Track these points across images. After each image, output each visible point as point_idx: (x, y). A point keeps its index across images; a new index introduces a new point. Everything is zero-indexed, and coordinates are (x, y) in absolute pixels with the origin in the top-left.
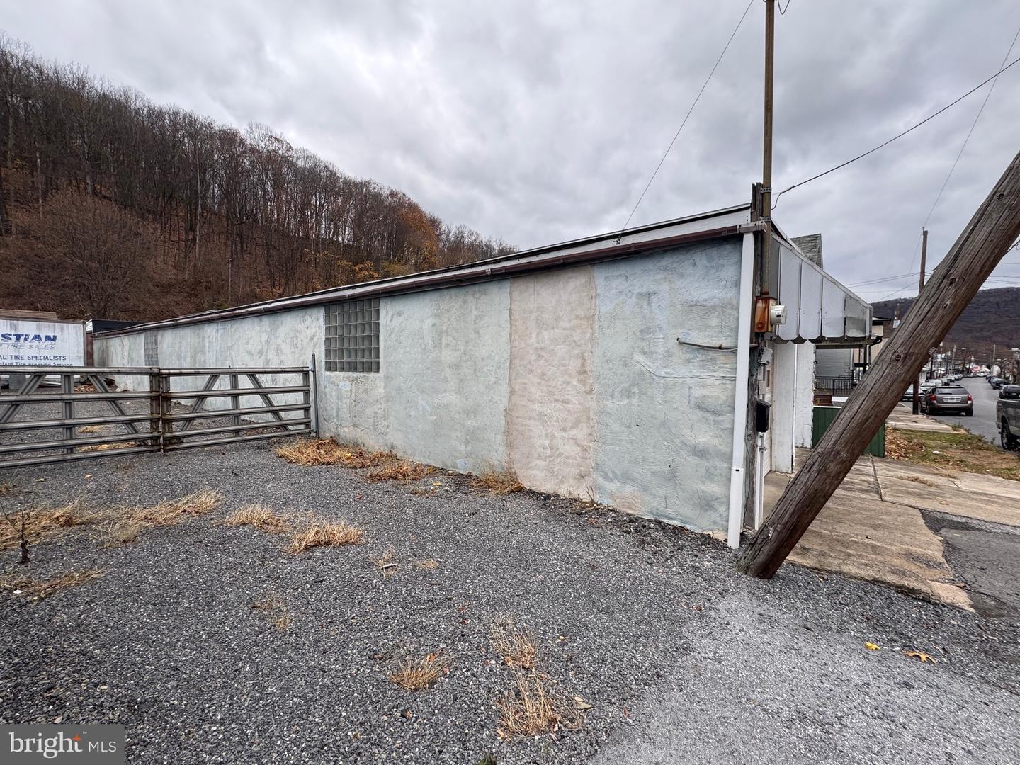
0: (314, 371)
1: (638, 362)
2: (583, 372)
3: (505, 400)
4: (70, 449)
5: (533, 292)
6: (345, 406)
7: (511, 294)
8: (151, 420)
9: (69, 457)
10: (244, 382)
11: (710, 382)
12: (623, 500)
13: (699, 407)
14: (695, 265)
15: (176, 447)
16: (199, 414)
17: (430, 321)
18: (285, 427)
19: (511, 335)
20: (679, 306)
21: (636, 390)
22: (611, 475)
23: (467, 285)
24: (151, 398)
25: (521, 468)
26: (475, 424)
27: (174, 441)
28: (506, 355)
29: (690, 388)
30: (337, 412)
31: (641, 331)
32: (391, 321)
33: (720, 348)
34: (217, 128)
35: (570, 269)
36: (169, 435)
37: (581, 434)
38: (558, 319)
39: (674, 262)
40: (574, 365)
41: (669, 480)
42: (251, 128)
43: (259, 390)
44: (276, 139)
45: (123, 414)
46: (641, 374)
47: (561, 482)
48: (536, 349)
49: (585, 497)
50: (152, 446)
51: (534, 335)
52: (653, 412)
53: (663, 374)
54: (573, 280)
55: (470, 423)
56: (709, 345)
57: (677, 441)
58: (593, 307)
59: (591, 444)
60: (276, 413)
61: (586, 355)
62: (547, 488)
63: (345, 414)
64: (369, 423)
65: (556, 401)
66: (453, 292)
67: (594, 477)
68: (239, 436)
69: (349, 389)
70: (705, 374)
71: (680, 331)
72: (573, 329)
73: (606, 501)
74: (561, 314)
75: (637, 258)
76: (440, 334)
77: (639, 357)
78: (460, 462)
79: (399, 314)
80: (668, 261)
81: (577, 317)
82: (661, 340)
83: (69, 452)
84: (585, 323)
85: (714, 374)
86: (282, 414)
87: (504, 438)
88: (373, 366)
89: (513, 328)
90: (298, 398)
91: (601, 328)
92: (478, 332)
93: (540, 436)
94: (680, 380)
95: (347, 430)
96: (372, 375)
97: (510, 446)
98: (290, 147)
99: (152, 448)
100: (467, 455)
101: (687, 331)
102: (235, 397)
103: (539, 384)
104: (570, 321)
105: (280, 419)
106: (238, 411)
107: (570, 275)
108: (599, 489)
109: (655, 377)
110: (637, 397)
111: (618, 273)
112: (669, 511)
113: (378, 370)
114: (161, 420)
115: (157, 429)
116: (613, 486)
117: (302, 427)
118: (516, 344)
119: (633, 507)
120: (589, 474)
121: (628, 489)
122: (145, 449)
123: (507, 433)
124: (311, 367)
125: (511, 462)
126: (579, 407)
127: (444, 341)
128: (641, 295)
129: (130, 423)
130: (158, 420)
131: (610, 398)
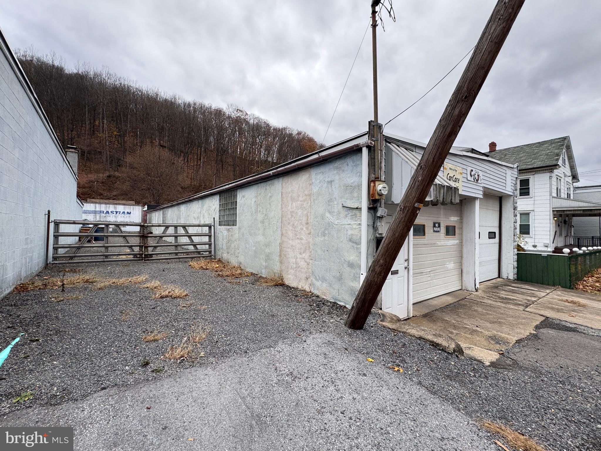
0: (214, 226)
1: (327, 217)
2: (307, 223)
3: (280, 238)
4: (107, 256)
5: (290, 183)
6: (225, 243)
7: (282, 185)
8: (140, 246)
9: (106, 260)
10: (181, 231)
11: (354, 226)
12: (322, 291)
13: (350, 240)
14: (348, 165)
15: (149, 259)
16: (160, 245)
17: (254, 200)
18: (199, 253)
19: (282, 205)
20: (342, 187)
21: (327, 232)
22: (318, 278)
23: (267, 181)
24: (140, 236)
25: (285, 274)
26: (269, 251)
27: (149, 256)
28: (280, 216)
29: (347, 230)
30: (222, 246)
31: (328, 201)
32: (241, 200)
33: (357, 208)
34: (213, 109)
35: (303, 171)
36: (146, 253)
37: (306, 256)
38: (299, 196)
39: (340, 164)
40: (304, 219)
41: (340, 280)
42: (228, 107)
43: (187, 234)
44: (240, 110)
45: (128, 243)
46: (329, 223)
47: (300, 281)
48: (291, 212)
49: (308, 290)
50: (139, 258)
51: (290, 205)
52: (333, 244)
53: (336, 223)
54: (304, 176)
55: (267, 250)
56: (353, 207)
57: (342, 259)
58: (311, 190)
59: (310, 261)
60: (195, 246)
61: (308, 214)
62: (293, 284)
63: (225, 247)
64: (232, 252)
65: (298, 238)
66: (262, 184)
67: (312, 278)
68: (177, 256)
69: (226, 234)
70: (353, 222)
71: (343, 200)
72: (304, 201)
73: (316, 292)
74: (300, 193)
75: (326, 163)
76: (257, 205)
77: (328, 215)
78: (263, 271)
79: (244, 197)
80: (338, 164)
81: (306, 195)
82: (336, 205)
83: (106, 258)
84: (308, 197)
85: (355, 223)
86: (197, 246)
87: (279, 258)
88: (234, 223)
89: (283, 201)
90: (206, 239)
91: (314, 200)
92: (270, 204)
93: (292, 257)
94: (343, 226)
95: (225, 255)
96: (234, 227)
97: (281, 262)
98: (247, 114)
99: (139, 259)
100: (266, 267)
101: (345, 200)
102: (176, 237)
103: (292, 230)
104: (303, 197)
105: (197, 249)
106: (177, 244)
107: (303, 173)
108: (313, 285)
109: (334, 225)
110: (327, 236)
111: (320, 171)
112: (340, 297)
113: (236, 225)
114: (144, 246)
115: (142, 251)
116: (318, 284)
117: (208, 253)
118: (284, 209)
119: (326, 295)
120: (309, 277)
121: (325, 285)
122: (136, 259)
123: (280, 256)
124: (213, 224)
125: (281, 271)
126: (306, 241)
127: (259, 210)
128: (328, 182)
129: (130, 247)
130: (143, 246)
131: (317, 237)
